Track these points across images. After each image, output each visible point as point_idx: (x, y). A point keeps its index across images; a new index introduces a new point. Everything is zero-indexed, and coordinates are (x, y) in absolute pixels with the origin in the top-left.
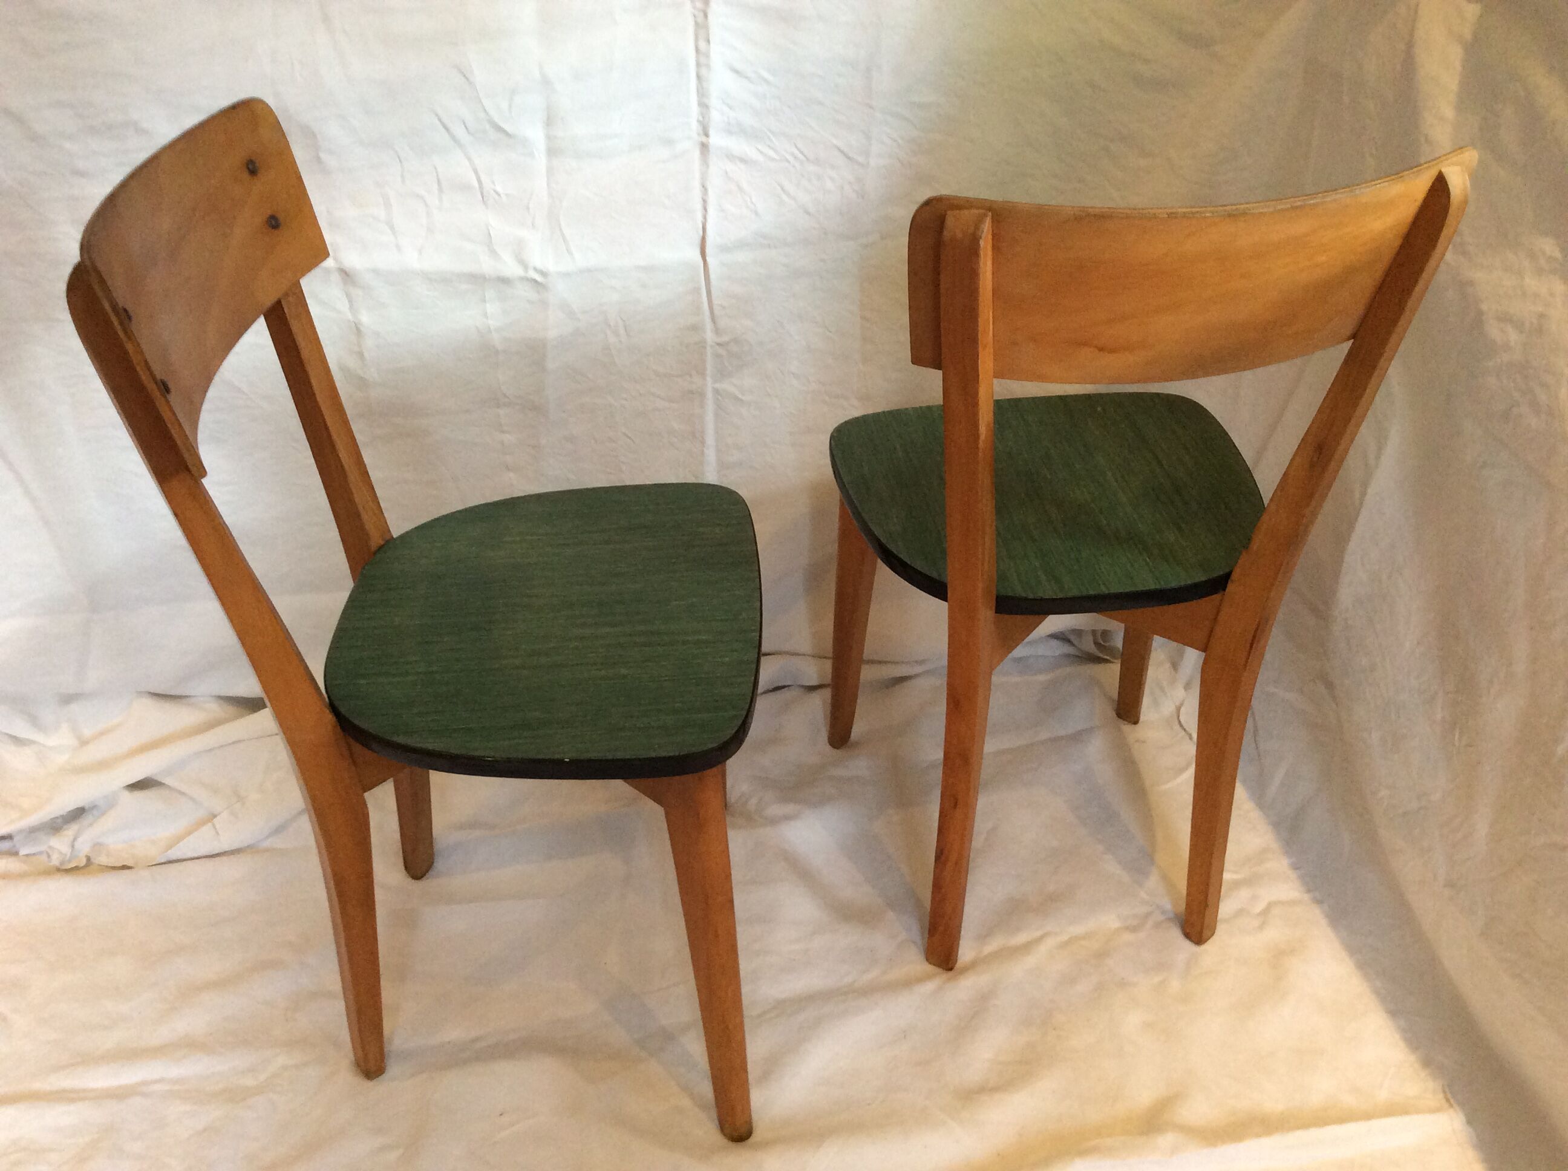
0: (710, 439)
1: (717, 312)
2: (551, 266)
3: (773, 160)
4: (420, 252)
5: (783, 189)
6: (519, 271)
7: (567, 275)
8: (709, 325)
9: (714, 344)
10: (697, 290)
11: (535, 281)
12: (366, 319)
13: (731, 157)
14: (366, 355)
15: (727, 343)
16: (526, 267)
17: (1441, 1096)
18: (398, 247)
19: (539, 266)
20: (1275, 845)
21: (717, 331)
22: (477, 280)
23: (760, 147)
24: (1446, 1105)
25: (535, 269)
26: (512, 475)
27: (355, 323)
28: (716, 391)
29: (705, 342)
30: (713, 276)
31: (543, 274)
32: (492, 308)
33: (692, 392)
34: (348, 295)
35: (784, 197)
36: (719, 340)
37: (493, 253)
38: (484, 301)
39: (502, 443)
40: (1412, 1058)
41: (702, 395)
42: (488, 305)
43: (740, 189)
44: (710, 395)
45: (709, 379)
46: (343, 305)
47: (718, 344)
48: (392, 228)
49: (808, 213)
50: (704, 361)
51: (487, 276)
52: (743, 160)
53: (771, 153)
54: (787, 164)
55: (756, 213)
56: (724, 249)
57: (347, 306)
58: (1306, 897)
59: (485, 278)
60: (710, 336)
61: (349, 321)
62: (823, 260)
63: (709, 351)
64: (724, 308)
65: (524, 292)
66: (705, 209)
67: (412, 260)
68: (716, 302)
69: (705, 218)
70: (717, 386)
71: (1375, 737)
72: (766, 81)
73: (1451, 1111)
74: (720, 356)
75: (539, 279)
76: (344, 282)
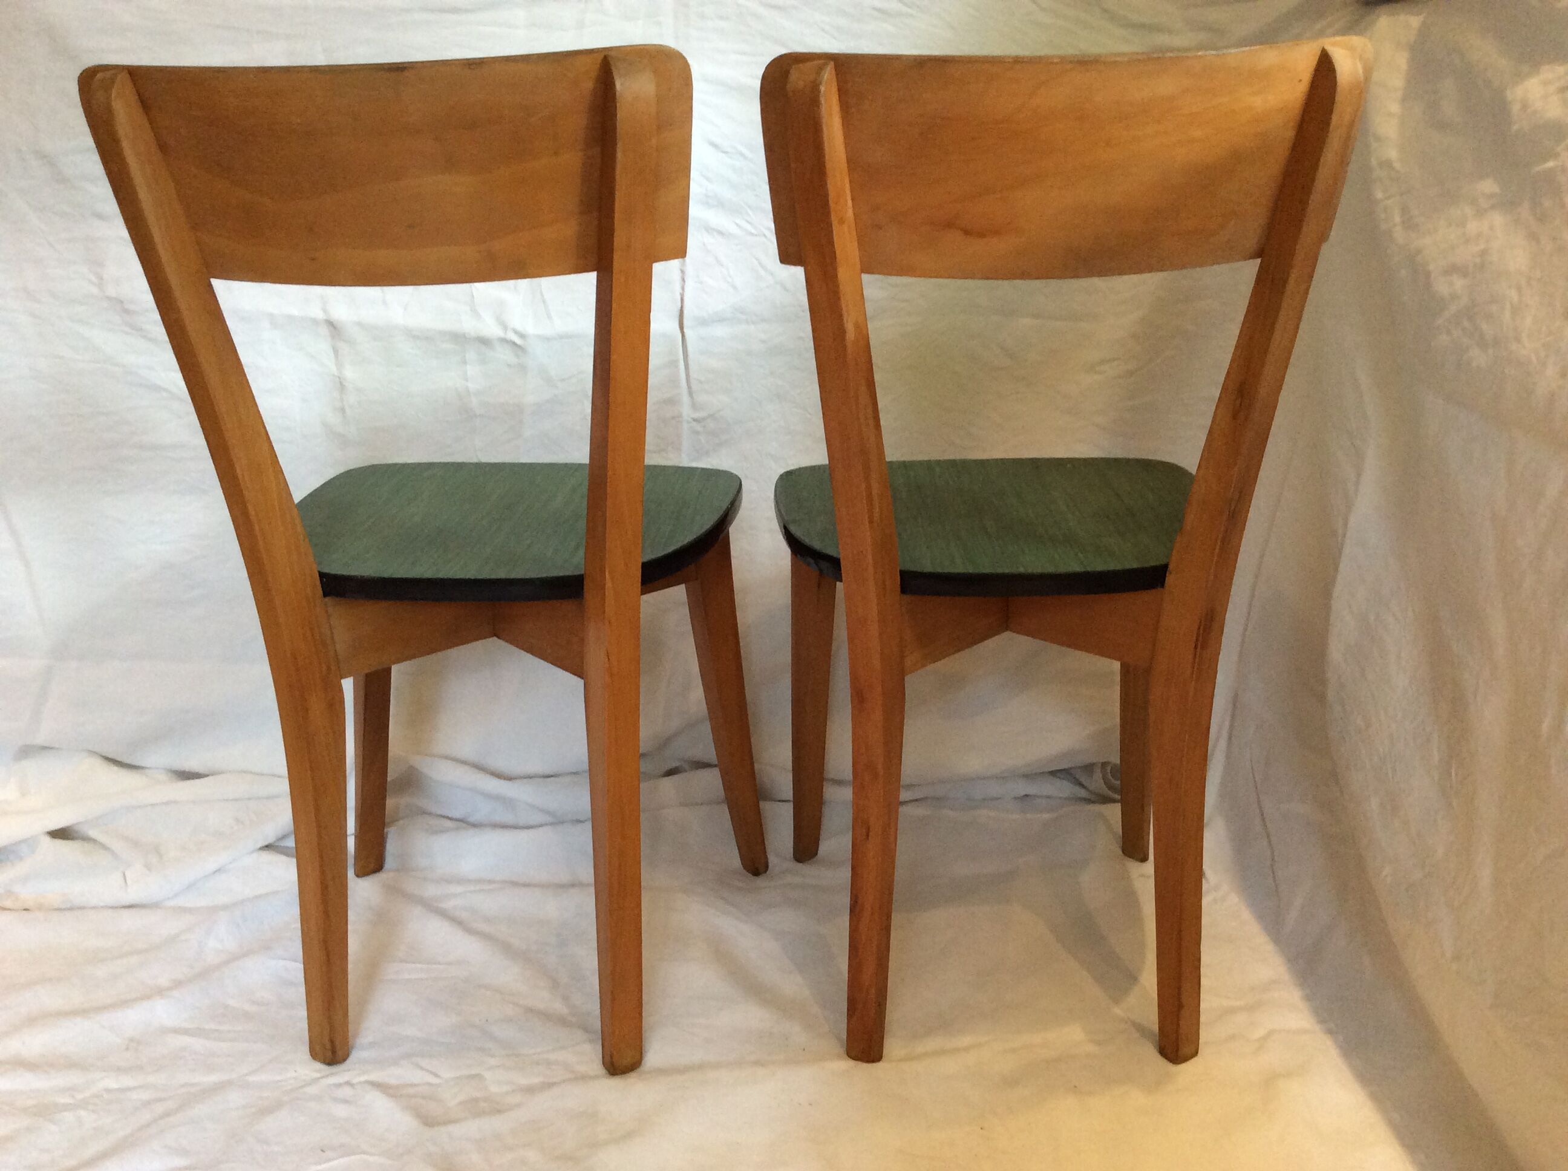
1: (695, 386)
2: (530, 329)
3: (752, 234)
4: (403, 306)
5: (760, 264)
6: (498, 332)
7: (547, 339)
8: (685, 398)
9: (690, 419)
10: (674, 363)
11: (514, 344)
12: (349, 373)
13: (709, 229)
14: (348, 411)
15: (704, 419)
16: (505, 328)
18: (385, 303)
19: (519, 328)
21: (694, 406)
22: (459, 339)
23: (738, 221)
25: (516, 332)
27: (339, 378)
29: (682, 417)
30: (690, 349)
31: (522, 336)
32: (472, 370)
34: (336, 351)
35: (762, 273)
36: (696, 415)
37: (475, 312)
38: (465, 362)
42: (468, 367)
43: (719, 263)
45: (686, 457)
46: (329, 360)
47: (695, 420)
49: (785, 289)
51: (468, 336)
52: (720, 233)
53: (749, 227)
54: (763, 239)
55: (735, 288)
56: (703, 322)
57: (333, 358)
59: (467, 338)
60: (687, 411)
61: (334, 375)
62: (800, 338)
63: (685, 426)
64: (701, 382)
65: (504, 355)
66: (683, 280)
67: (397, 315)
68: (693, 374)
69: (683, 288)
71: (1374, 804)
72: (742, 155)
74: (697, 433)
75: (518, 341)
76: (333, 337)
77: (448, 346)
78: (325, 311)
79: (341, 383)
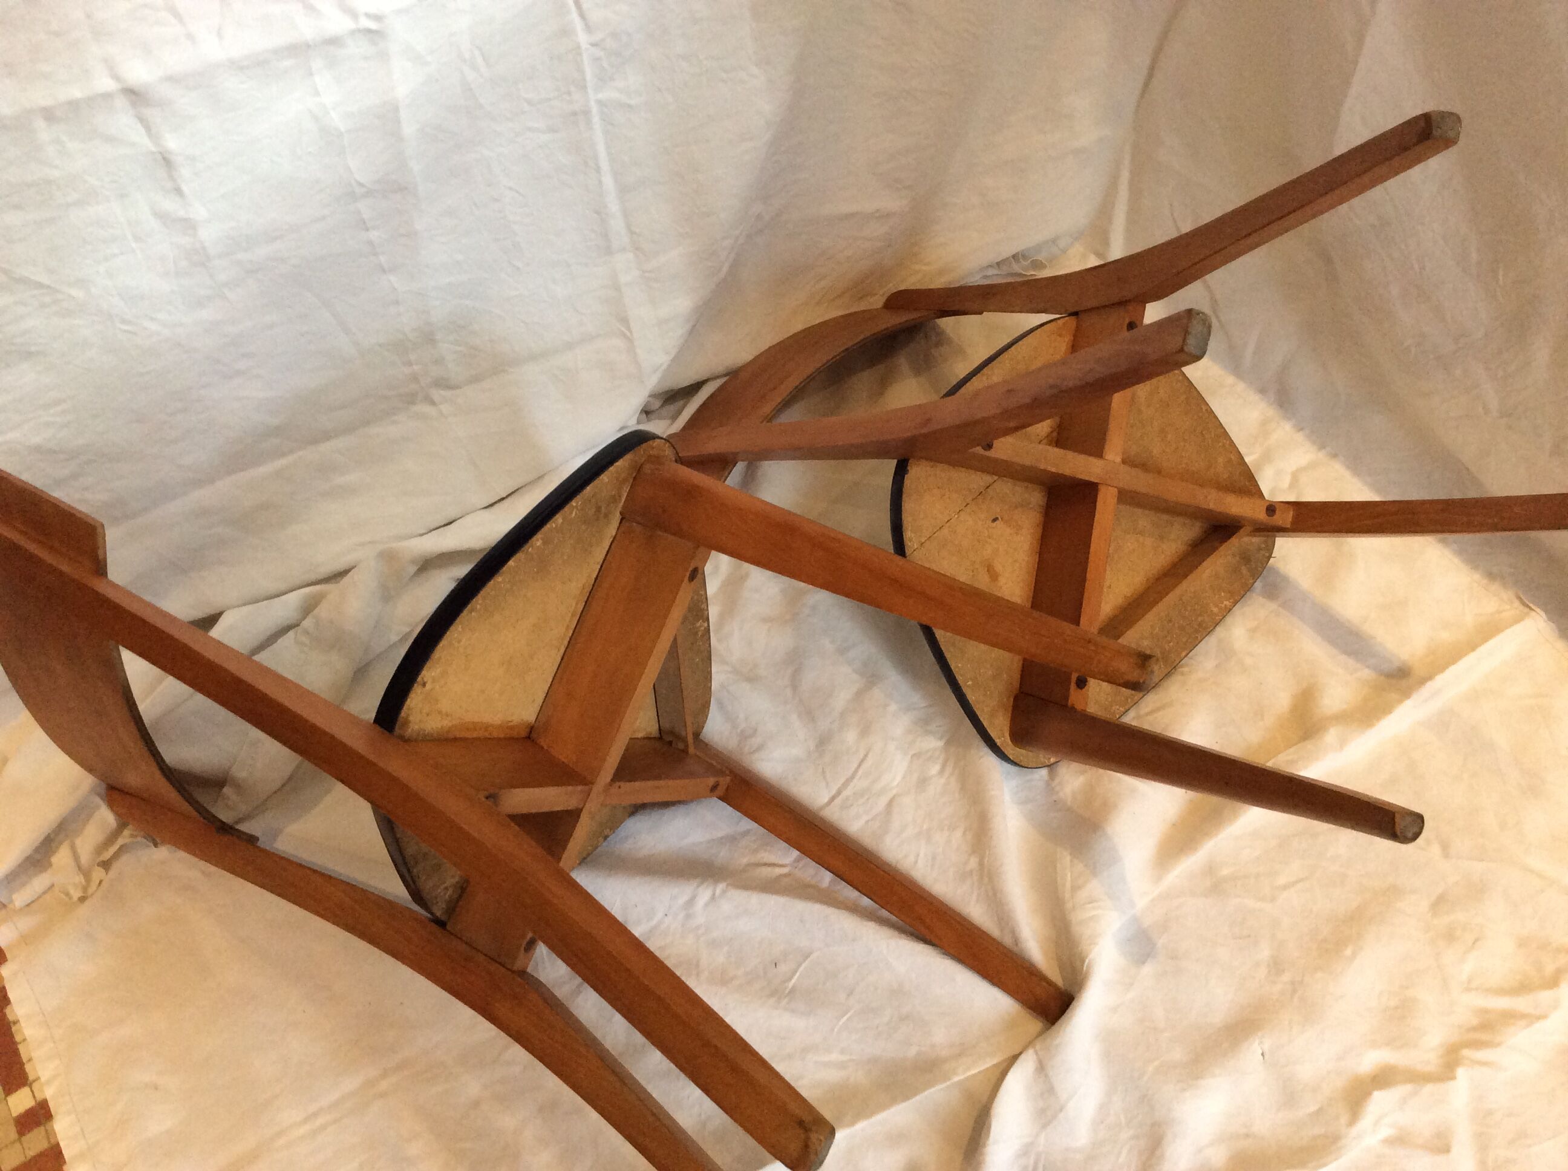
0: (605, 165)
2: (387, 7)
4: (220, 34)
6: (347, 24)
8: (578, 24)
9: (589, 46)
11: (369, 31)
12: (173, 143)
15: (603, 41)
16: (354, 15)
17: (1517, 603)
18: (190, 37)
19: (373, 10)
20: (1271, 412)
21: (588, 28)
22: (299, 50)
24: (1526, 610)
25: (367, 15)
26: (392, 278)
27: (161, 153)
28: (599, 102)
29: (579, 47)
31: (378, 18)
32: (321, 80)
33: (575, 114)
34: (142, 120)
36: (593, 39)
37: (311, 10)
38: (311, 74)
39: (370, 243)
40: (1477, 576)
41: (587, 113)
42: (316, 78)
44: (595, 109)
45: (590, 91)
46: (138, 136)
47: (593, 45)
48: (177, 15)
50: (581, 71)
51: (310, 43)
57: (143, 131)
58: (1321, 455)
59: (308, 46)
60: (582, 37)
61: (153, 153)
63: (585, 56)
65: (360, 48)
67: (212, 50)
70: (600, 96)
73: (1533, 614)
74: (598, 59)
75: (373, 25)
76: (134, 104)
77: (287, 63)
78: (116, 78)
79: (164, 159)
